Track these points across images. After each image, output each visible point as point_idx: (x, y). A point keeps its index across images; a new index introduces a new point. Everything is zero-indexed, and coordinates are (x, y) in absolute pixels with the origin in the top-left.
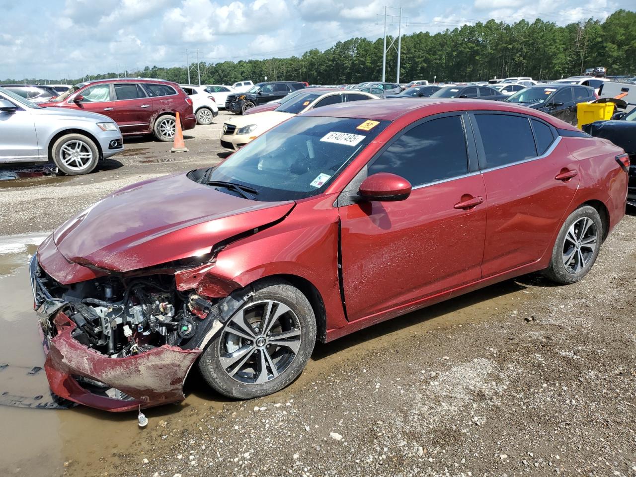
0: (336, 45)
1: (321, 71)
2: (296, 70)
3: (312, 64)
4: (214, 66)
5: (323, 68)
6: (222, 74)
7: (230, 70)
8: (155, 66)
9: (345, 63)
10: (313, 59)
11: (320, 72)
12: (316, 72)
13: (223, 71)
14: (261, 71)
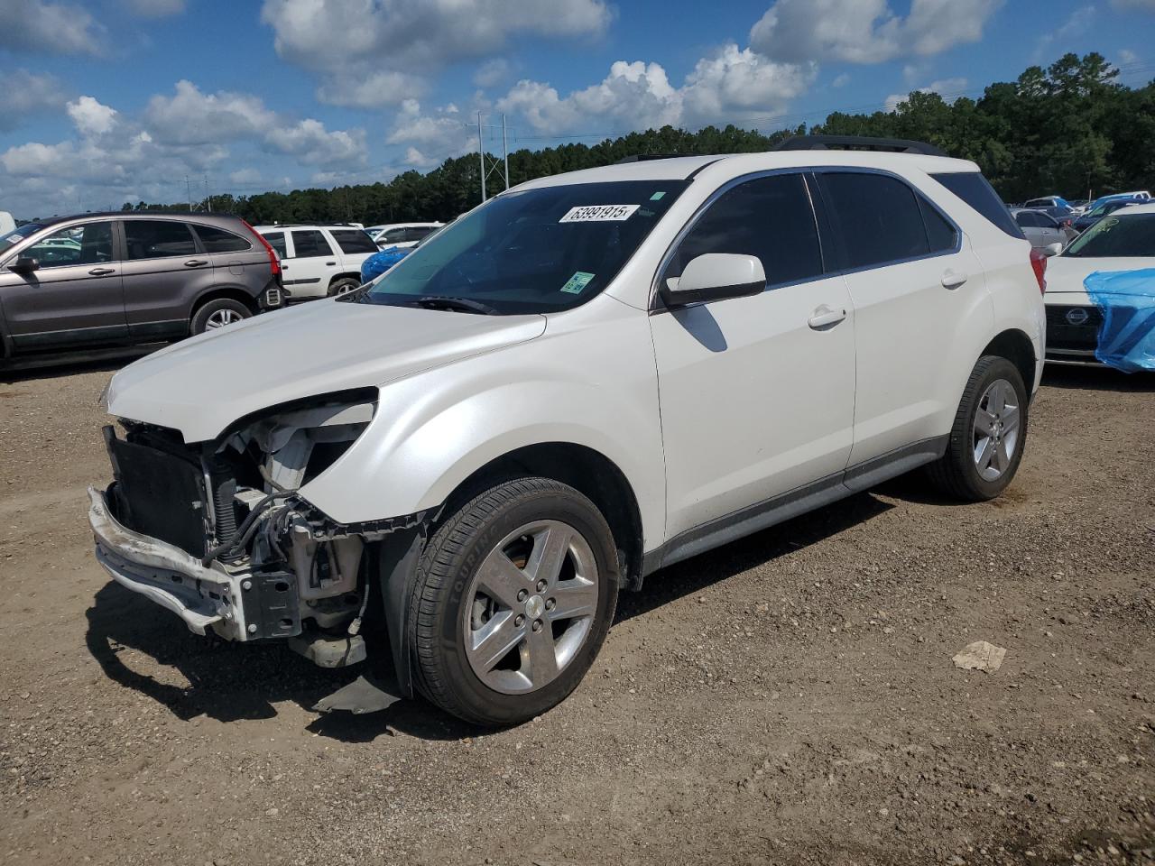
0: (444, 164)
1: (423, 207)
2: (383, 206)
3: (408, 196)
4: (247, 199)
5: (425, 201)
6: (261, 215)
7: (274, 208)
8: (142, 203)
9: (461, 194)
10: (410, 187)
11: (421, 209)
12: (416, 208)
13: (262, 209)
14: (327, 208)
